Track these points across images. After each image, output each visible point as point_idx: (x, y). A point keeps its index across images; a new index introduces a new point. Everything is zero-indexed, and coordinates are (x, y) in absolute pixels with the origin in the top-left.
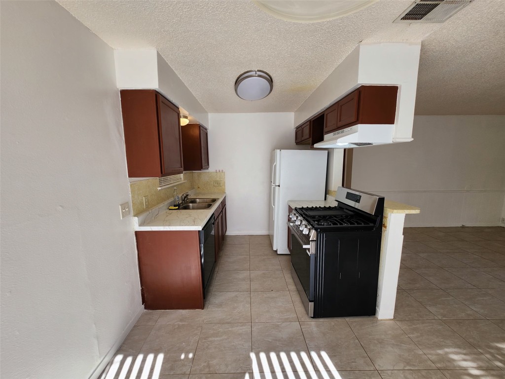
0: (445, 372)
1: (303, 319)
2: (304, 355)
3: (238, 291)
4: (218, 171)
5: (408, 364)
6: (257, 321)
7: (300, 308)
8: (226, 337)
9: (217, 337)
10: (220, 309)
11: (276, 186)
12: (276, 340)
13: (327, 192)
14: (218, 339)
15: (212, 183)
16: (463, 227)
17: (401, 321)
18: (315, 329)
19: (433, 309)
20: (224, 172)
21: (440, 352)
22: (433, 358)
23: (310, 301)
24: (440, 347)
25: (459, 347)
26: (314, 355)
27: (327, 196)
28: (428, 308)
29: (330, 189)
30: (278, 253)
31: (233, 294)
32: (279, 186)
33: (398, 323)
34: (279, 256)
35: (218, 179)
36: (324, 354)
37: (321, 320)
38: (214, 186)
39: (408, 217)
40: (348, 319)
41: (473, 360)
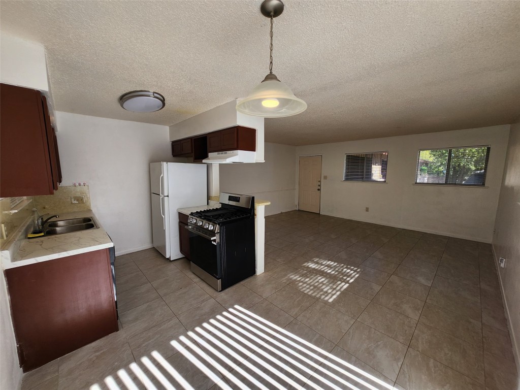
0: (290, 285)
1: (214, 295)
2: (225, 313)
3: (148, 302)
4: (77, 185)
5: (276, 289)
6: (180, 313)
7: (209, 290)
8: (159, 336)
9: (150, 340)
10: (138, 322)
11: (164, 196)
12: (202, 315)
13: (209, 198)
14: (152, 340)
15: (69, 200)
16: (282, 213)
17: (268, 271)
18: (225, 297)
19: (279, 260)
20: (88, 186)
21: (286, 277)
22: (285, 281)
23: (218, 279)
24: (286, 275)
25: (292, 272)
26: (231, 310)
27: (209, 201)
28: (278, 260)
29: (211, 195)
30: (171, 260)
31: (144, 306)
32: (168, 196)
33: (267, 273)
34: (173, 262)
35: (78, 195)
36: (237, 306)
37: (227, 290)
38: (72, 203)
39: (266, 207)
40: (242, 283)
41: (298, 275)
